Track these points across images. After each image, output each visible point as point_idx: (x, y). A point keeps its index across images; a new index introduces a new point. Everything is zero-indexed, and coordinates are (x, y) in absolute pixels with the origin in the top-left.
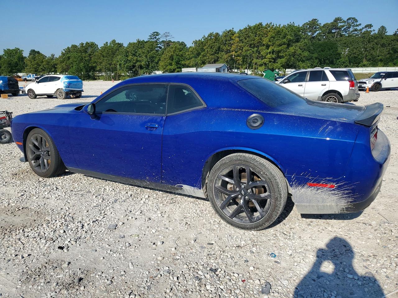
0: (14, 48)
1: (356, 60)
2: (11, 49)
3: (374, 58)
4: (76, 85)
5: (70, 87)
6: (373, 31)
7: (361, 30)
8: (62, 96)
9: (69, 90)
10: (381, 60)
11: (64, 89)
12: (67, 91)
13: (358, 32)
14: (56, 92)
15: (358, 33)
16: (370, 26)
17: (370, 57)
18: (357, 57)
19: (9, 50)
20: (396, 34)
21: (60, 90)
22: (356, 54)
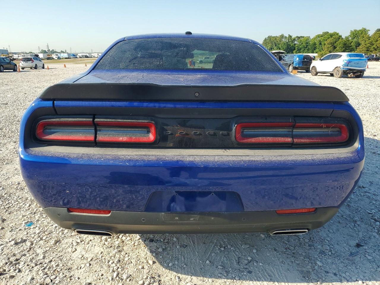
0: (361, 28)
2: (358, 29)
4: (358, 64)
5: (349, 65)
8: (338, 74)
9: (348, 69)
11: (342, 67)
12: (345, 69)
14: (334, 70)
19: (355, 31)
21: (338, 68)
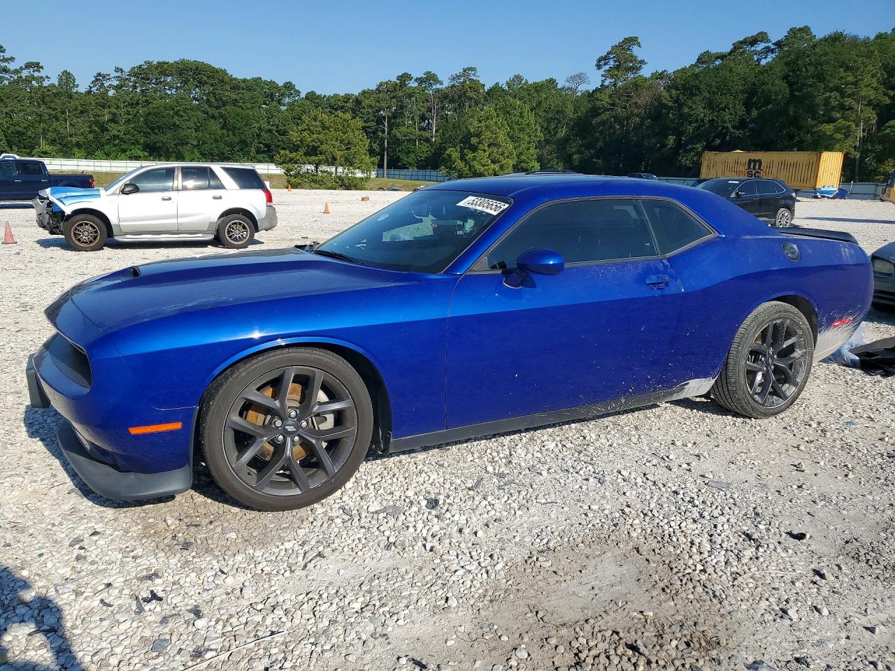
1: (24, 140)
3: (62, 138)
6: (46, 80)
7: (16, 72)
10: (78, 145)
13: (13, 75)
15: (11, 77)
16: (37, 66)
17: (54, 135)
18: (24, 133)
20: (91, 91)
22: (20, 126)
